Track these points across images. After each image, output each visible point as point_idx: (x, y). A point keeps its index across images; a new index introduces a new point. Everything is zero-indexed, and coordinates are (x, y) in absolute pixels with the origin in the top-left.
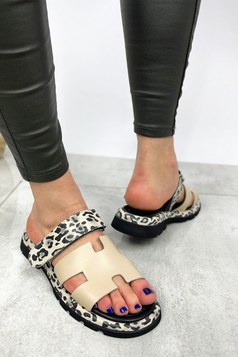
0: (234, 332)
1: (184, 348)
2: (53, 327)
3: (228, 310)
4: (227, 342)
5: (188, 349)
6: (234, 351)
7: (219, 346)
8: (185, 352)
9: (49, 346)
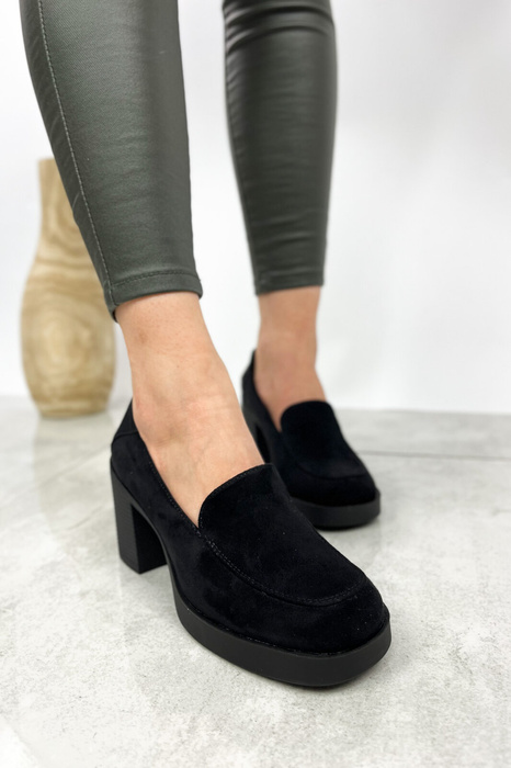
0: (425, 688)
1: (296, 708)
2: (49, 653)
3: (426, 649)
4: (399, 706)
5: (304, 710)
6: (410, 723)
7: (378, 711)
8: (294, 715)
9: (26, 682)
